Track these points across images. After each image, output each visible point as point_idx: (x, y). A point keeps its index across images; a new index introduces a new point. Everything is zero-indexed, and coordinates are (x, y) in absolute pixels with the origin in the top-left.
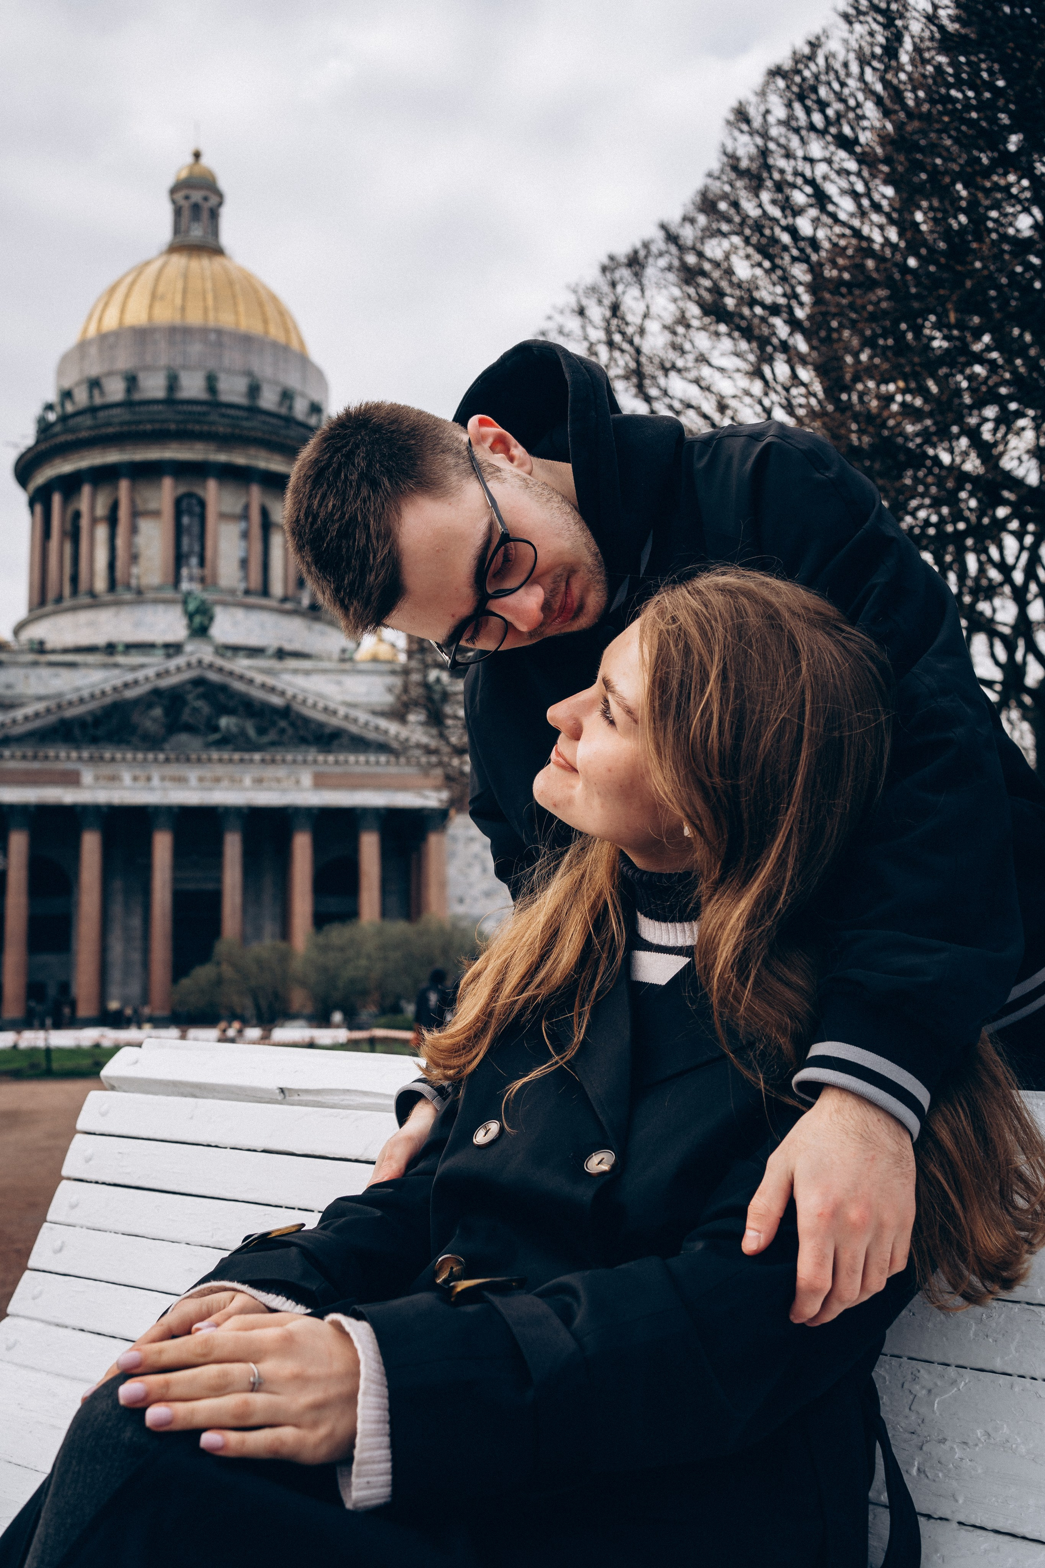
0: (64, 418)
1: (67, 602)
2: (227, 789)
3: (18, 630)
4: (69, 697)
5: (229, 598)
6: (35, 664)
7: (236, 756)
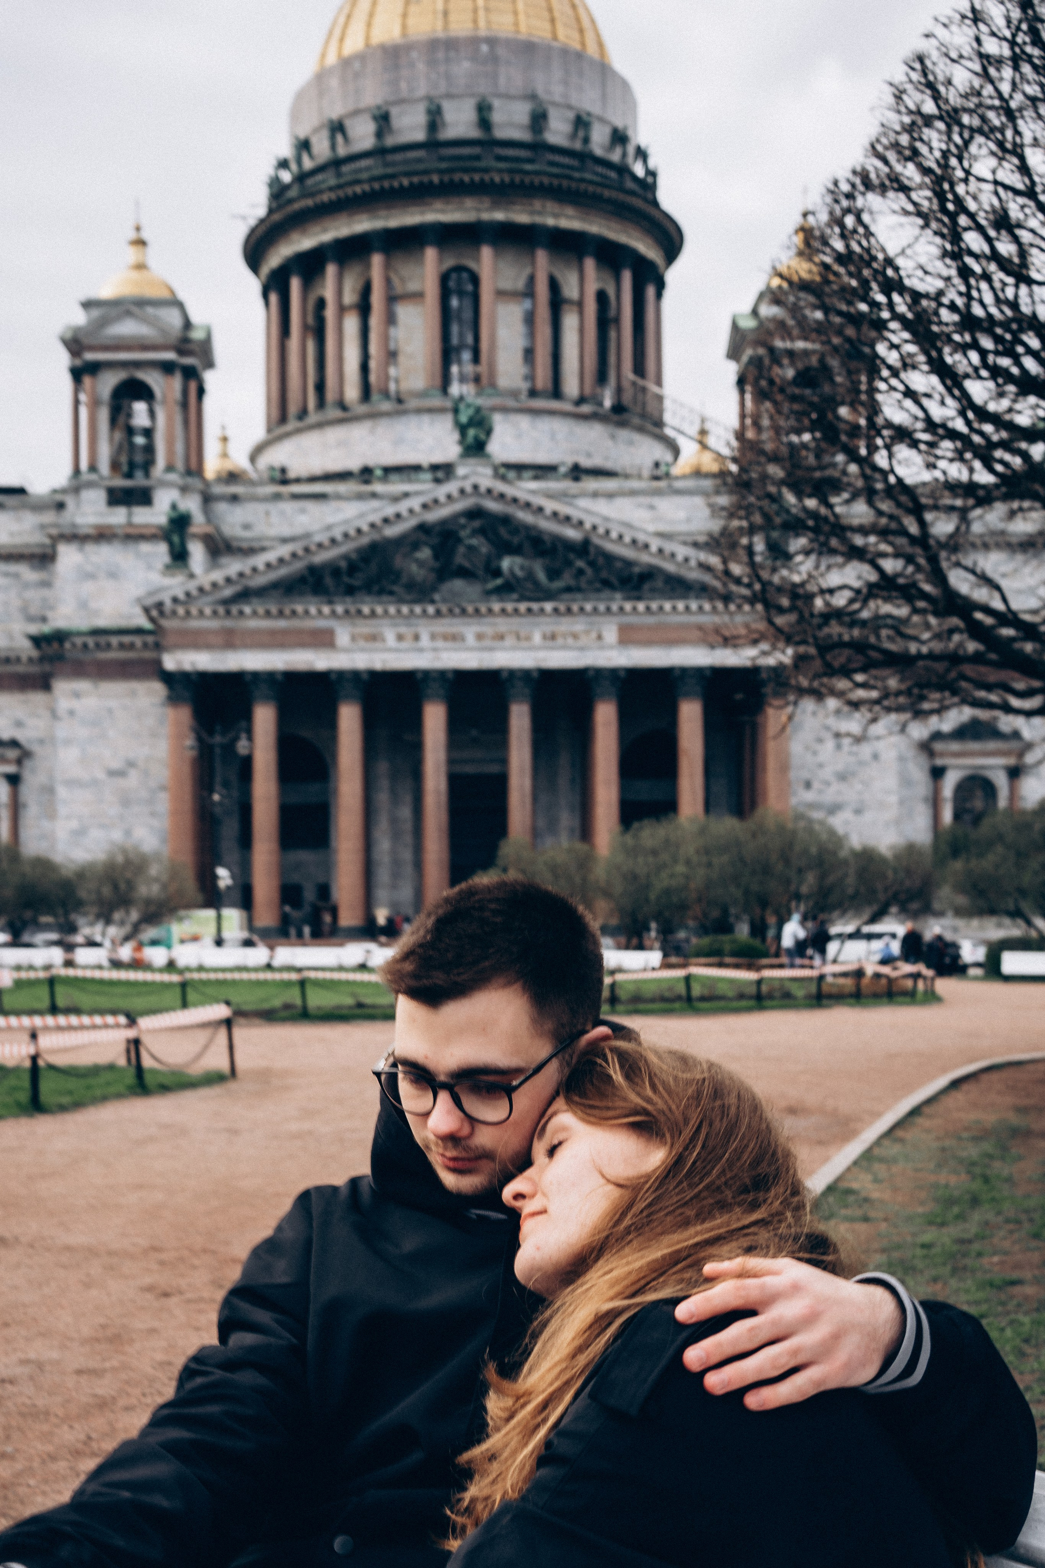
0: (301, 178)
1: (313, 417)
2: (514, 648)
3: (254, 455)
4: (318, 538)
5: (511, 403)
6: (277, 497)
7: (523, 607)
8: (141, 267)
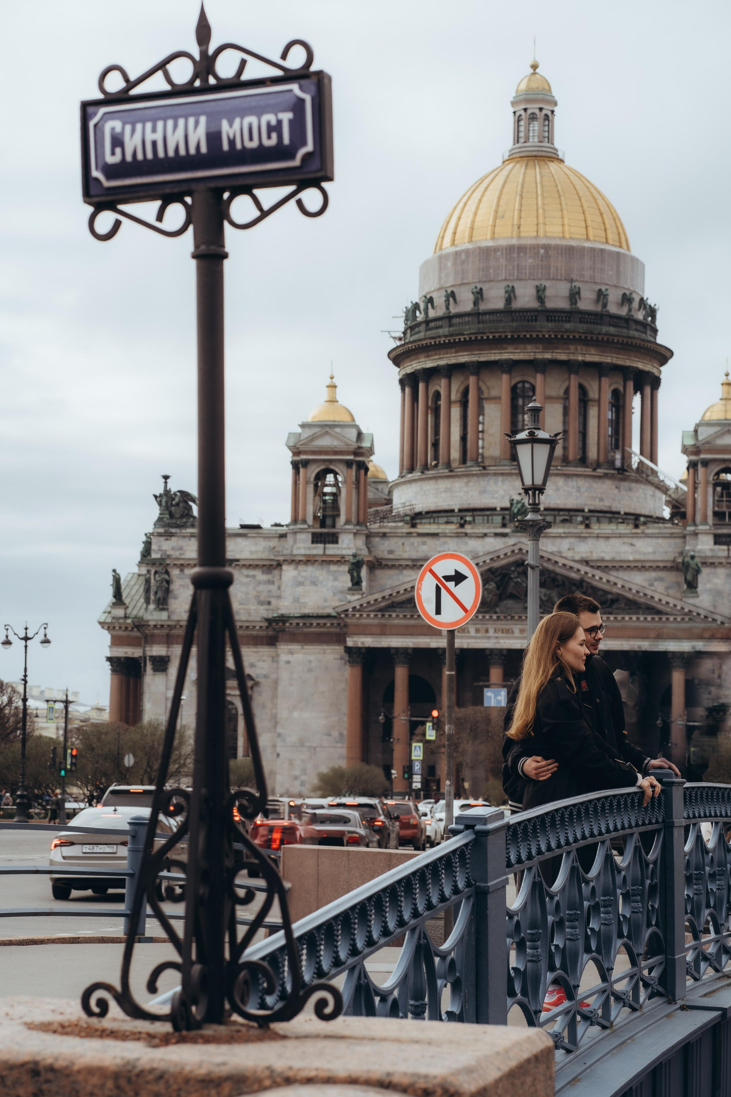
1: (431, 472)
8: (333, 401)
